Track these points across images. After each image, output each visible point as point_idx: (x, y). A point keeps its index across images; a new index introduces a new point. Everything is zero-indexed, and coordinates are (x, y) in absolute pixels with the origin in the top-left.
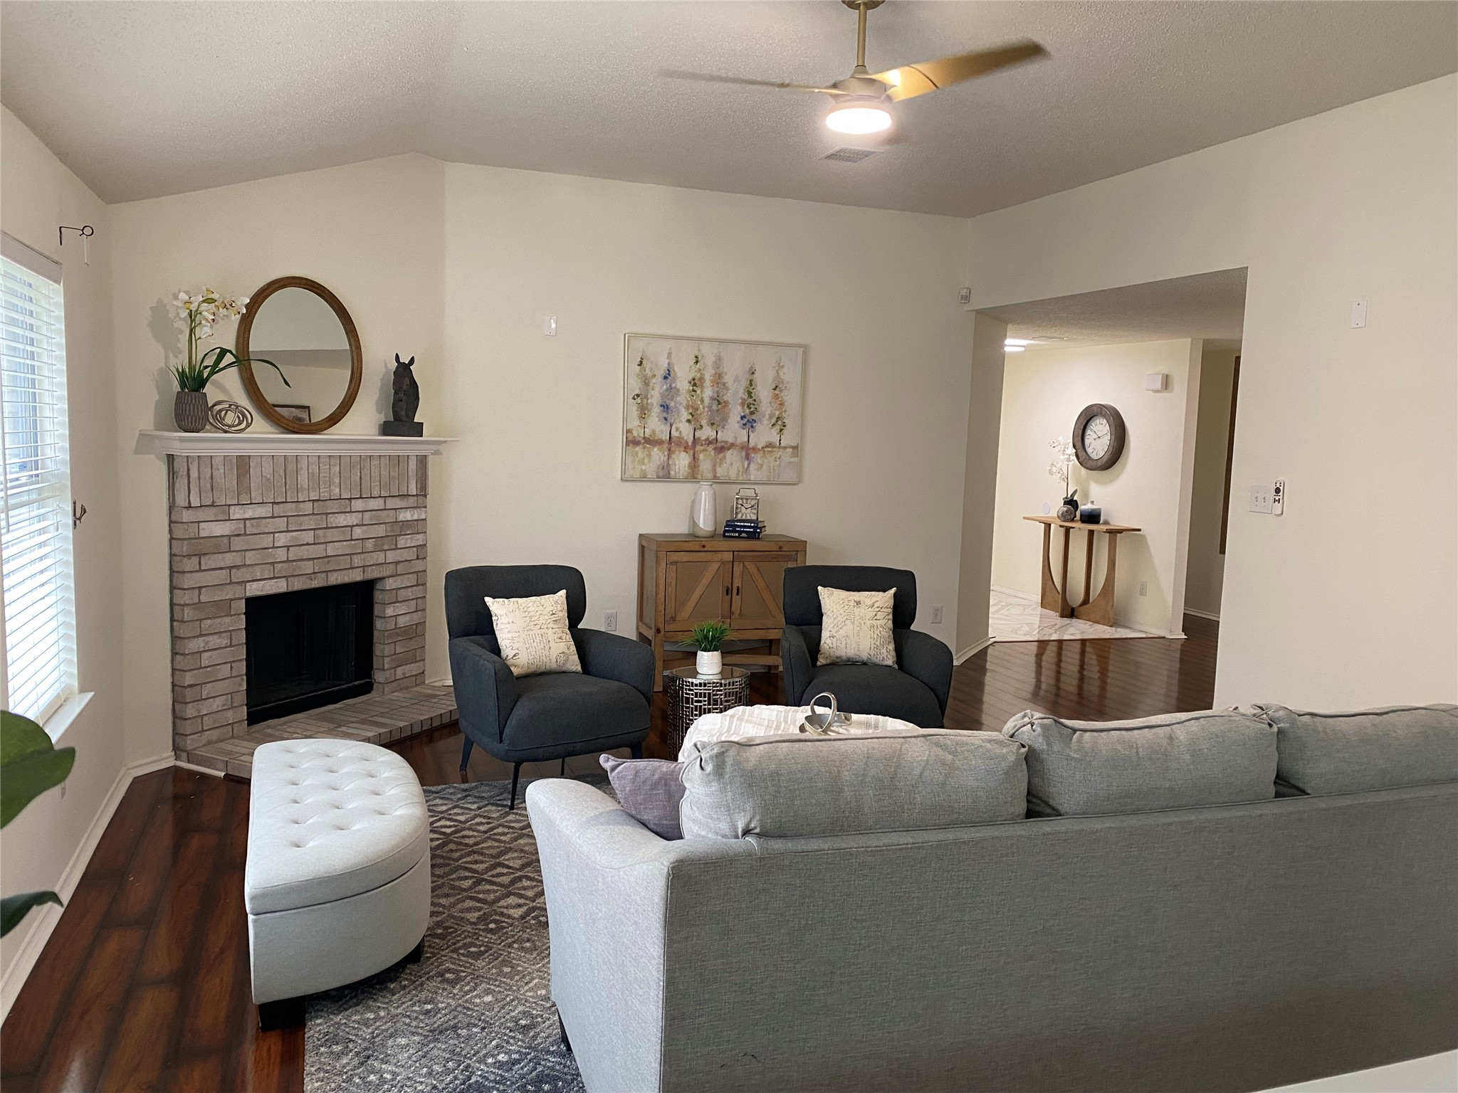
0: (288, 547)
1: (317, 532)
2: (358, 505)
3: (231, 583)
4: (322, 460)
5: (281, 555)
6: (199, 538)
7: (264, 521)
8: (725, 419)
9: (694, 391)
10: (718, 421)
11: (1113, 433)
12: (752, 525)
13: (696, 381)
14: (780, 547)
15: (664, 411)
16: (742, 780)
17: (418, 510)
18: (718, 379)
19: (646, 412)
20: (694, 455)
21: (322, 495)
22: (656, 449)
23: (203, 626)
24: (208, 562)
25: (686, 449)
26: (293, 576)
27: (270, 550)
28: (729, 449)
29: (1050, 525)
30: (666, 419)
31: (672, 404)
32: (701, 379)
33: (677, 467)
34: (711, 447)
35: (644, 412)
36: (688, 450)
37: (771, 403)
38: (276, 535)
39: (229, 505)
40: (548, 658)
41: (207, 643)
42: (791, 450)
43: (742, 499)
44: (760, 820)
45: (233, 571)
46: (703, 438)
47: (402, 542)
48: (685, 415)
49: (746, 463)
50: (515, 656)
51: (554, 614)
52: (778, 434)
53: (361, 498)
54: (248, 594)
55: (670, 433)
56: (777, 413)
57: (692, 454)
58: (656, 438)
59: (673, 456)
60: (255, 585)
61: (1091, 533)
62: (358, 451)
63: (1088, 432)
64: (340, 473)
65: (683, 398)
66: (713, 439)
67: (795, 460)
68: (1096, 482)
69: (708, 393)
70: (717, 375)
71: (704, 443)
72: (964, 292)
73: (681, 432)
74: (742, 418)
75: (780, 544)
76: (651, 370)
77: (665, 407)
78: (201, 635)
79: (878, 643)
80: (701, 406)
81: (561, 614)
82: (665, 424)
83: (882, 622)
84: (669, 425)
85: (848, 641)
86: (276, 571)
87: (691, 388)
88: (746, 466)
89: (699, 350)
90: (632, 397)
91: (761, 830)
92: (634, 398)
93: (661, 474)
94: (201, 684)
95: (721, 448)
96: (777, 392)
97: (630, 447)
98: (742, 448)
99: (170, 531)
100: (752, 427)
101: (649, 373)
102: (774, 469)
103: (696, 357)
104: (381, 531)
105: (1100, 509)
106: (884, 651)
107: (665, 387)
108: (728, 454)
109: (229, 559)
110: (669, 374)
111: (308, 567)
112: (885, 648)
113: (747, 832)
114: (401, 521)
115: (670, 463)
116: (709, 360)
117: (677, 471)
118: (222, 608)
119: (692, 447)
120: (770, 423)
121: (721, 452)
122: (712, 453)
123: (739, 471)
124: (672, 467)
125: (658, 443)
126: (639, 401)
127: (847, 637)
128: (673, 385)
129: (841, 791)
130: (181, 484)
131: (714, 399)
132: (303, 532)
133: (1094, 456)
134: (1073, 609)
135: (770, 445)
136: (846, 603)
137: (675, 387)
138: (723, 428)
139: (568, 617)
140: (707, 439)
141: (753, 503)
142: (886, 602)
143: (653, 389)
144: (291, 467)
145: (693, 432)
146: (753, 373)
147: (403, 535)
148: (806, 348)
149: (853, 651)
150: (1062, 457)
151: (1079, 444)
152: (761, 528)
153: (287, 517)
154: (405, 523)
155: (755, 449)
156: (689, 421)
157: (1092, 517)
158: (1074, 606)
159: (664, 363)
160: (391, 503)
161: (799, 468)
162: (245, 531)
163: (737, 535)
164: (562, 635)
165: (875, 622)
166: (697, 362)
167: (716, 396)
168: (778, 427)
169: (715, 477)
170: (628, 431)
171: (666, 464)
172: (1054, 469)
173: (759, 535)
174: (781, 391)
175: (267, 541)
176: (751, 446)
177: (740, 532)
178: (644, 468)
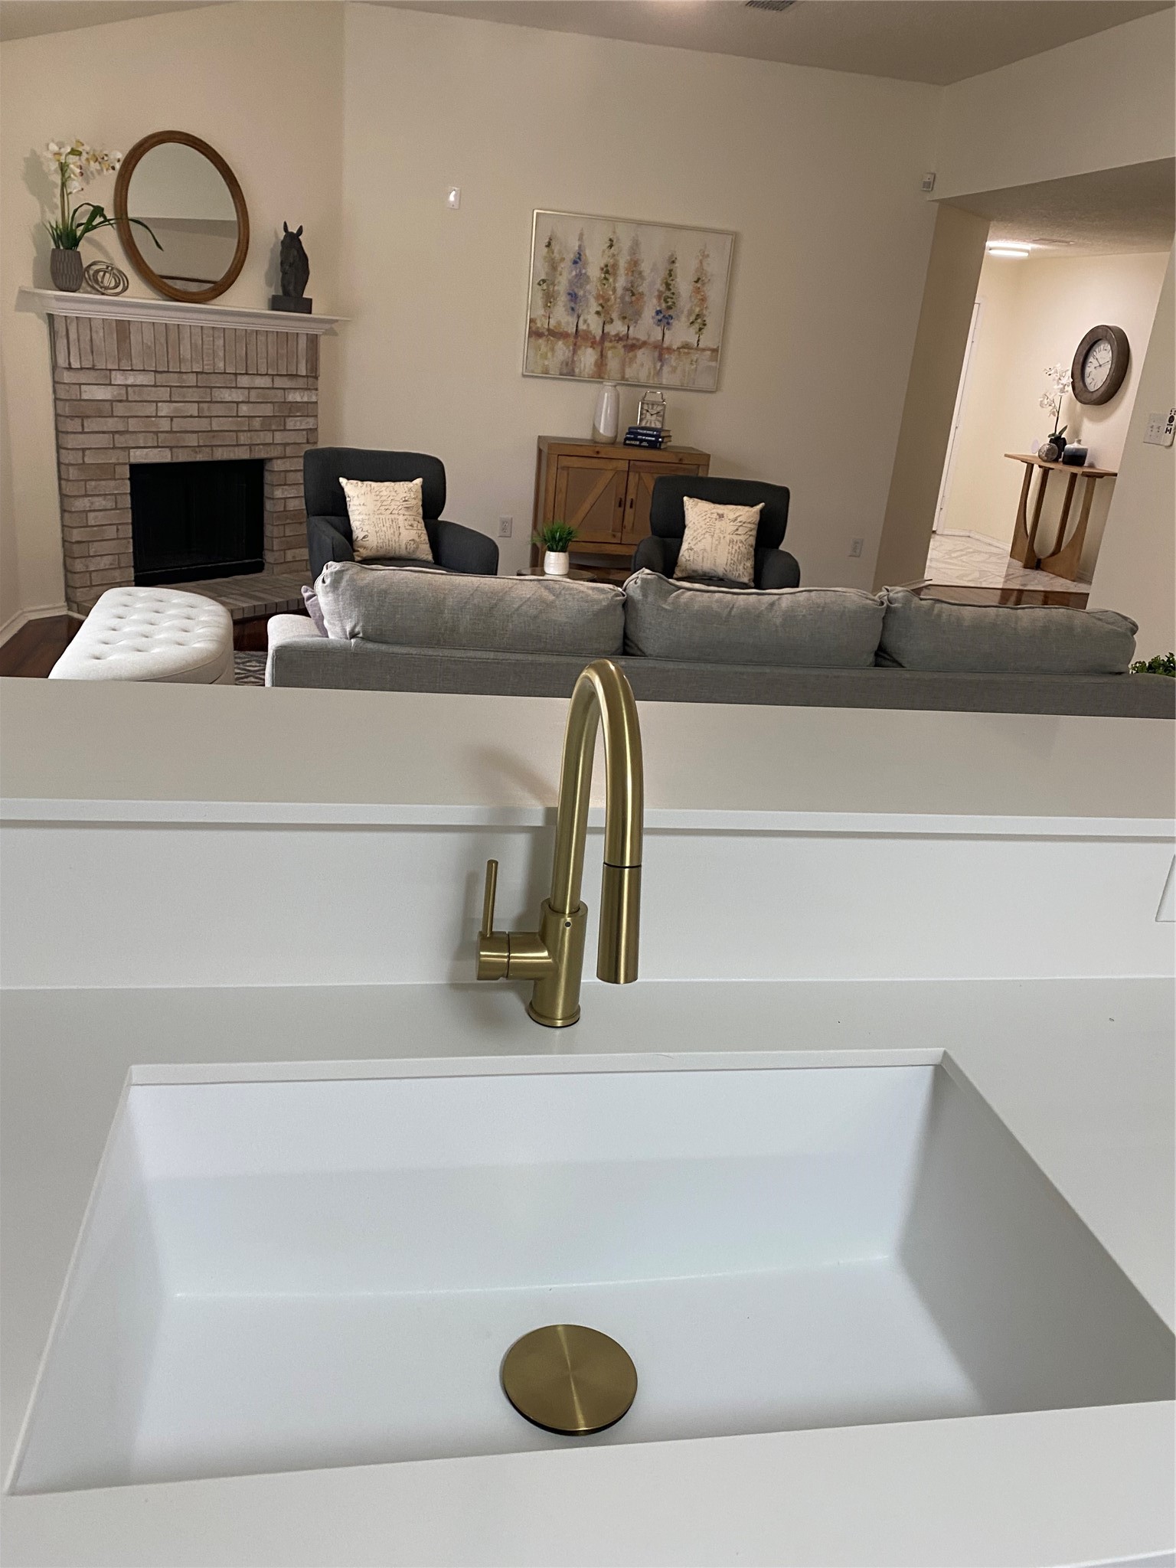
0: (172, 418)
1: (201, 405)
2: (244, 381)
3: (114, 448)
4: (205, 331)
5: (165, 425)
6: (81, 400)
7: (145, 389)
8: (638, 314)
9: (605, 278)
10: (630, 315)
11: (1114, 361)
12: (655, 433)
13: (609, 268)
14: (681, 460)
15: (571, 300)
16: (352, 593)
17: (309, 391)
18: (634, 265)
19: (552, 300)
20: (602, 352)
21: (206, 367)
22: (560, 343)
23: (88, 486)
24: (91, 425)
25: (593, 345)
26: (177, 447)
27: (153, 419)
28: (640, 348)
29: (1033, 465)
30: (573, 309)
31: (581, 293)
32: (615, 266)
33: (582, 365)
34: (620, 345)
35: (549, 299)
36: (595, 346)
37: (691, 297)
38: (160, 404)
39: (110, 370)
40: (397, 544)
41: (92, 503)
42: (709, 353)
43: (648, 404)
44: (363, 626)
45: (117, 436)
46: (613, 333)
47: (291, 424)
48: (594, 307)
49: (659, 364)
50: (364, 537)
51: (407, 501)
52: (696, 333)
53: (247, 374)
54: (133, 461)
55: (577, 326)
56: (697, 310)
57: (599, 349)
58: (561, 330)
59: (579, 352)
60: (138, 452)
61: (1074, 476)
62: (241, 324)
63: (1091, 359)
64: (224, 346)
65: (593, 287)
66: (624, 336)
67: (713, 364)
68: (1091, 419)
69: (621, 282)
70: (633, 263)
71: (613, 339)
72: (927, 178)
73: (588, 325)
74: (658, 312)
75: (681, 456)
76: (560, 252)
77: (573, 296)
78: (86, 496)
79: (735, 559)
80: (613, 297)
81: (414, 502)
82: (572, 315)
83: (742, 538)
84: (576, 316)
85: (705, 554)
86: (160, 440)
87: (603, 275)
88: (658, 368)
89: (614, 232)
90: (537, 282)
91: (363, 634)
92: (539, 284)
93: (565, 371)
94: (89, 542)
95: (632, 346)
96: (699, 285)
97: (532, 339)
98: (656, 347)
99: (55, 391)
100: (668, 323)
101: (558, 256)
102: (689, 373)
103: (611, 240)
104: (268, 410)
105: (1087, 449)
106: (741, 567)
107: (574, 273)
108: (640, 353)
109: (111, 424)
110: (579, 259)
111: (192, 440)
112: (742, 565)
113: (353, 635)
114: (290, 402)
115: (575, 359)
116: (625, 244)
117: (582, 368)
118: (106, 471)
119: (601, 343)
120: (689, 320)
121: (632, 351)
122: (622, 351)
123: (650, 373)
124: (577, 364)
125: (563, 336)
126: (545, 288)
127: (705, 550)
128: (584, 271)
129: (442, 612)
130: (61, 344)
131: (627, 290)
132: (187, 404)
133: (1092, 388)
134: (1039, 561)
135: (686, 346)
136: (709, 515)
137: (585, 274)
138: (636, 322)
139: (422, 505)
140: (617, 335)
141: (659, 408)
142: (749, 517)
143: (561, 275)
144: (173, 335)
145: (602, 325)
146: (673, 262)
147: (292, 416)
148: (736, 238)
149: (709, 565)
150: (1056, 387)
151: (1078, 373)
152: (663, 438)
153: (171, 387)
154: (293, 404)
155: (669, 350)
156: (598, 313)
157: (1077, 458)
158: (1042, 557)
159: (574, 245)
160: (279, 382)
161: (718, 374)
162: (127, 397)
163: (638, 443)
164: (413, 522)
165: (735, 538)
166: (611, 246)
167: (630, 285)
168: (697, 326)
169: (623, 378)
170: (531, 321)
171: (570, 360)
172: (1046, 402)
173: (660, 445)
174: (703, 284)
175: (150, 410)
176: (665, 346)
177: (641, 441)
178: (546, 363)
